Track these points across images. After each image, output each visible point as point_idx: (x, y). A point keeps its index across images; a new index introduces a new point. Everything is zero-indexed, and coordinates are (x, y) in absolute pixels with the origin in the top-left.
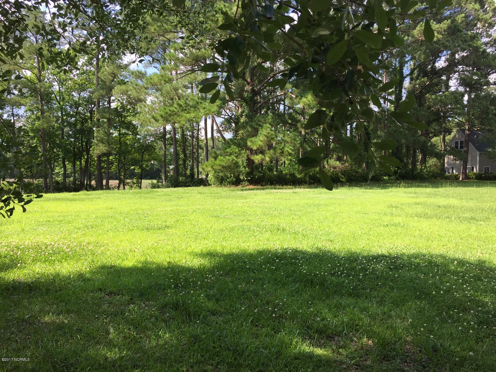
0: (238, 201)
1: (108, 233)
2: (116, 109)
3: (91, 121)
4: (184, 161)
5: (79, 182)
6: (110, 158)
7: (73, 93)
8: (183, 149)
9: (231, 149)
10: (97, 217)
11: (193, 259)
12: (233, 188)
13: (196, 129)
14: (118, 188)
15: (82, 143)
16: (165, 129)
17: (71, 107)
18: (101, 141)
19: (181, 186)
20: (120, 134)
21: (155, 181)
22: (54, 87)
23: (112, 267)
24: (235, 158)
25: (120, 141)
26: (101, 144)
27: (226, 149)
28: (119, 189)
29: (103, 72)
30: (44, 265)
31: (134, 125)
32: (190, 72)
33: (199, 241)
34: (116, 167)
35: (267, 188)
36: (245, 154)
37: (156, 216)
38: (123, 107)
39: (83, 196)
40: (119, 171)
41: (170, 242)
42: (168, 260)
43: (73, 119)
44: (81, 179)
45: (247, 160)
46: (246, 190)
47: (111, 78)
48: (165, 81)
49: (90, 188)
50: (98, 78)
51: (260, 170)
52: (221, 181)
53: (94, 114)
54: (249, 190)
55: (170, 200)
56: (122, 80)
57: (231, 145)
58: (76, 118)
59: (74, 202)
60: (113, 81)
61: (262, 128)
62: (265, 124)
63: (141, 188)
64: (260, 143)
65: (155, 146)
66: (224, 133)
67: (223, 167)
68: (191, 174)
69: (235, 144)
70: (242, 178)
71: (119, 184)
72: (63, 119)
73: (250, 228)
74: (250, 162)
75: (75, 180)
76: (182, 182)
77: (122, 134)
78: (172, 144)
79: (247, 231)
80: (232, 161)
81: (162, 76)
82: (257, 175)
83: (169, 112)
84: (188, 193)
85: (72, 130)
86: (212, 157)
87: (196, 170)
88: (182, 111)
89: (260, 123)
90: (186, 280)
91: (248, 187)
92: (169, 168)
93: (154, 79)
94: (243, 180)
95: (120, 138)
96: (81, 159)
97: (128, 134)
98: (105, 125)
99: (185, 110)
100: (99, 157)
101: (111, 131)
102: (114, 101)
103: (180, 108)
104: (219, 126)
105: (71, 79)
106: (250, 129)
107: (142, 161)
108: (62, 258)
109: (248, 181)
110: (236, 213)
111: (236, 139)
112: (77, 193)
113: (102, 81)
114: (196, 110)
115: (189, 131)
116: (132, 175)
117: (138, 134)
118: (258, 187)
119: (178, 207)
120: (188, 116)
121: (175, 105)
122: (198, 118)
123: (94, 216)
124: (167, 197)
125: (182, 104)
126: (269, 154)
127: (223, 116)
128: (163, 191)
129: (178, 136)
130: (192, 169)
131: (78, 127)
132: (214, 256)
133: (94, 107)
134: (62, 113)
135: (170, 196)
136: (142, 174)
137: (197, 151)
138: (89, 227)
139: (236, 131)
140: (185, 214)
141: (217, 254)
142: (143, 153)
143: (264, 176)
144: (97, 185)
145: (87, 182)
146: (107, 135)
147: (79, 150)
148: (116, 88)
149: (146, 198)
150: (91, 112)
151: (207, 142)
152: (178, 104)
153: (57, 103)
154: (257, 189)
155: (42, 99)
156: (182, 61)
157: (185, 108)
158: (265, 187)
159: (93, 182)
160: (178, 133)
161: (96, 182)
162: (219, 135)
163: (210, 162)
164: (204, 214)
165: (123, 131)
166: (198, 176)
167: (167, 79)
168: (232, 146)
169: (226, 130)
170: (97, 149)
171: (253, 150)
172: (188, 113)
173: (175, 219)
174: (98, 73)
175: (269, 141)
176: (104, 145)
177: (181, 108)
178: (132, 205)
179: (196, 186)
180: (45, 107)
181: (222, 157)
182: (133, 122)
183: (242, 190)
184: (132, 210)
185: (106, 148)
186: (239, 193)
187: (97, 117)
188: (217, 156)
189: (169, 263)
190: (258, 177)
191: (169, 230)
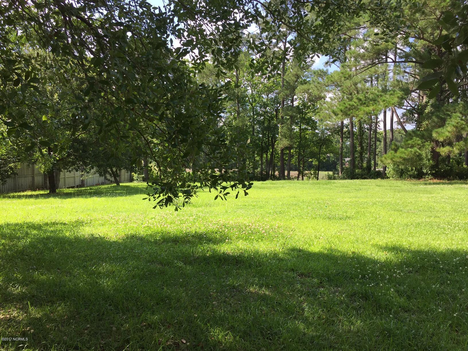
0: (421, 195)
1: (293, 219)
2: (298, 107)
3: (277, 118)
4: (361, 154)
5: (265, 172)
6: (292, 151)
7: (263, 95)
8: (360, 142)
9: (412, 140)
10: (283, 204)
11: (378, 252)
12: (414, 181)
13: (374, 122)
14: (298, 178)
15: (268, 138)
16: (342, 123)
17: (261, 108)
18: (285, 136)
19: (358, 178)
20: (300, 129)
21: (331, 173)
22: (248, 91)
23: (300, 251)
24: (418, 150)
25: (301, 136)
26: (284, 139)
27: (407, 141)
28: (298, 180)
29: (288, 75)
30: (245, 243)
31: (314, 121)
32: (370, 66)
33: (382, 234)
34: (296, 160)
35: (455, 183)
36: (429, 146)
37: (336, 206)
38: (304, 105)
39: (269, 185)
40: (299, 163)
41: (352, 233)
42: (353, 250)
43: (262, 118)
44: (267, 170)
45: (431, 152)
46: (430, 184)
47: (295, 79)
48: (345, 77)
49: (274, 178)
50: (284, 79)
51: (447, 163)
52: (401, 174)
53: (279, 112)
54: (434, 184)
55: (348, 192)
56: (304, 80)
57: (413, 137)
58: (264, 116)
59: (263, 190)
60: (296, 82)
61: (451, 118)
62: (455, 113)
63: (318, 179)
64: (447, 134)
65: (333, 140)
66: (405, 125)
67: (404, 159)
68: (367, 167)
69: (417, 136)
70: (425, 171)
71: (299, 175)
72: (254, 118)
73: (439, 225)
74: (435, 155)
75: (262, 170)
76: (358, 174)
77: (303, 130)
78: (349, 138)
79: (436, 228)
80: (415, 153)
81: (342, 73)
82: (443, 168)
83: (349, 107)
84: (366, 185)
85: (261, 127)
86: (392, 150)
87: (373, 162)
88: (361, 105)
89: (448, 113)
90: (373, 272)
91: (431, 181)
92: (344, 160)
93: (334, 76)
94: (427, 174)
95: (300, 134)
96: (268, 153)
97: (308, 129)
98: (289, 122)
99: (365, 103)
100: (282, 150)
101: (293, 127)
102: (296, 99)
103: (359, 102)
104: (400, 117)
105: (262, 83)
106: (436, 120)
107: (320, 154)
108: (259, 238)
109: (433, 174)
110: (421, 209)
111: (419, 130)
112: (264, 182)
113: (287, 82)
114: (376, 103)
115: (367, 125)
116: (310, 167)
117: (317, 129)
118: (444, 181)
119: (357, 199)
120: (367, 109)
121: (355, 100)
122: (378, 110)
123: (281, 203)
124: (345, 188)
125: (361, 98)
126: (458, 145)
127: (405, 107)
128: (340, 183)
129: (356, 130)
130: (369, 162)
131: (266, 125)
132: (401, 251)
133: (279, 107)
134: (253, 113)
135: (348, 187)
136: (319, 165)
137: (375, 144)
138: (278, 213)
139: (419, 123)
140: (365, 206)
141: (404, 249)
142: (321, 146)
143: (451, 170)
144: (279, 175)
145: (271, 173)
146: (290, 130)
147: (266, 144)
148: (298, 88)
149: (324, 189)
150: (277, 111)
151: (386, 135)
152: (357, 98)
153: (250, 105)
154: (443, 184)
155: (239, 102)
156: (363, 57)
157: (364, 102)
158: (453, 181)
159: (277, 173)
160: (355, 126)
161: (279, 172)
162: (400, 127)
163: (390, 154)
164: (386, 207)
165: (304, 126)
166: (375, 169)
167: (347, 76)
168: (415, 138)
169: (407, 122)
170: (281, 143)
171: (439, 142)
172: (368, 106)
173: (355, 210)
174: (284, 75)
175: (459, 132)
176: (287, 139)
177: (361, 102)
178: (312, 195)
179: (372, 178)
180: (241, 109)
181: (403, 150)
182: (312, 118)
183: (426, 184)
184: (313, 199)
185: (288, 142)
186: (422, 187)
187: (281, 115)
188: (398, 149)
189: (353, 253)
190: (444, 171)
191: (351, 221)
